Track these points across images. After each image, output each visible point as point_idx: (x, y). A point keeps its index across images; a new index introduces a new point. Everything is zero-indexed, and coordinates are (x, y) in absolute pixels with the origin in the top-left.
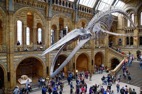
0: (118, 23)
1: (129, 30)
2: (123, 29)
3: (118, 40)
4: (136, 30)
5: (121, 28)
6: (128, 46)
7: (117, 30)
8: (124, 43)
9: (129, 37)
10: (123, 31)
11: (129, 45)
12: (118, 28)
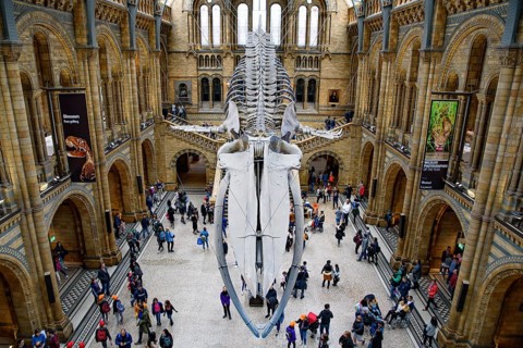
0: (173, 31)
1: (210, 55)
2: (191, 54)
3: (178, 89)
4: (229, 58)
5: (183, 47)
6: (206, 104)
7: (169, 53)
8: (195, 97)
9: (210, 80)
10: (192, 59)
11: (211, 101)
12: (175, 48)
